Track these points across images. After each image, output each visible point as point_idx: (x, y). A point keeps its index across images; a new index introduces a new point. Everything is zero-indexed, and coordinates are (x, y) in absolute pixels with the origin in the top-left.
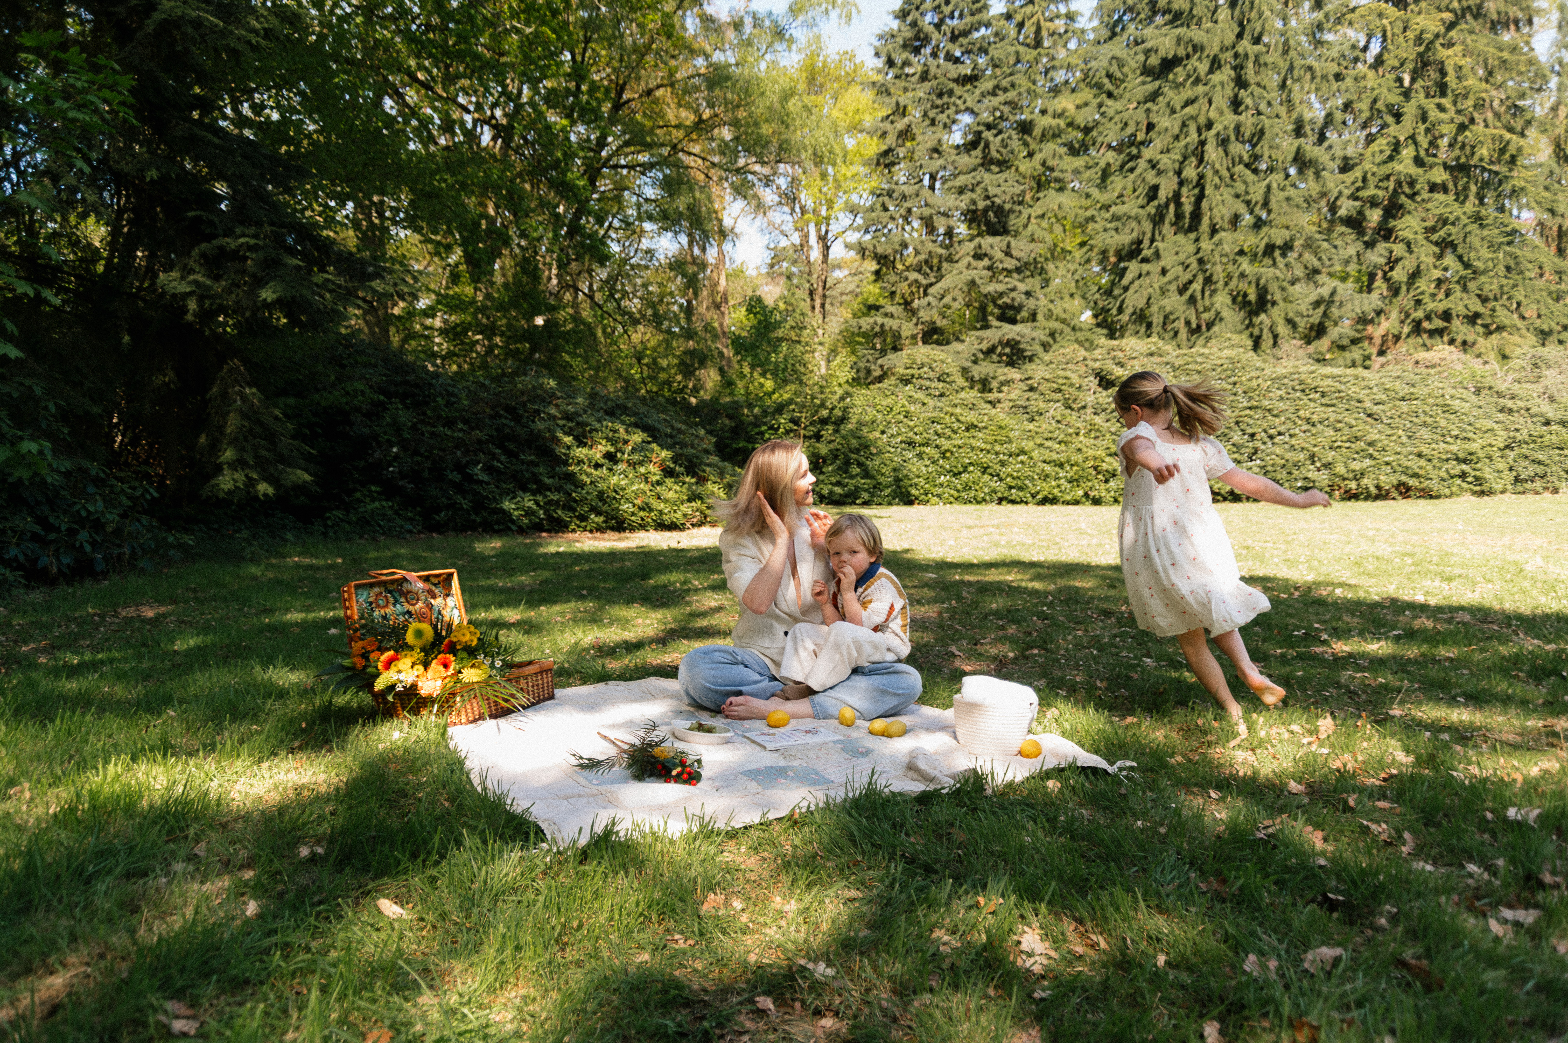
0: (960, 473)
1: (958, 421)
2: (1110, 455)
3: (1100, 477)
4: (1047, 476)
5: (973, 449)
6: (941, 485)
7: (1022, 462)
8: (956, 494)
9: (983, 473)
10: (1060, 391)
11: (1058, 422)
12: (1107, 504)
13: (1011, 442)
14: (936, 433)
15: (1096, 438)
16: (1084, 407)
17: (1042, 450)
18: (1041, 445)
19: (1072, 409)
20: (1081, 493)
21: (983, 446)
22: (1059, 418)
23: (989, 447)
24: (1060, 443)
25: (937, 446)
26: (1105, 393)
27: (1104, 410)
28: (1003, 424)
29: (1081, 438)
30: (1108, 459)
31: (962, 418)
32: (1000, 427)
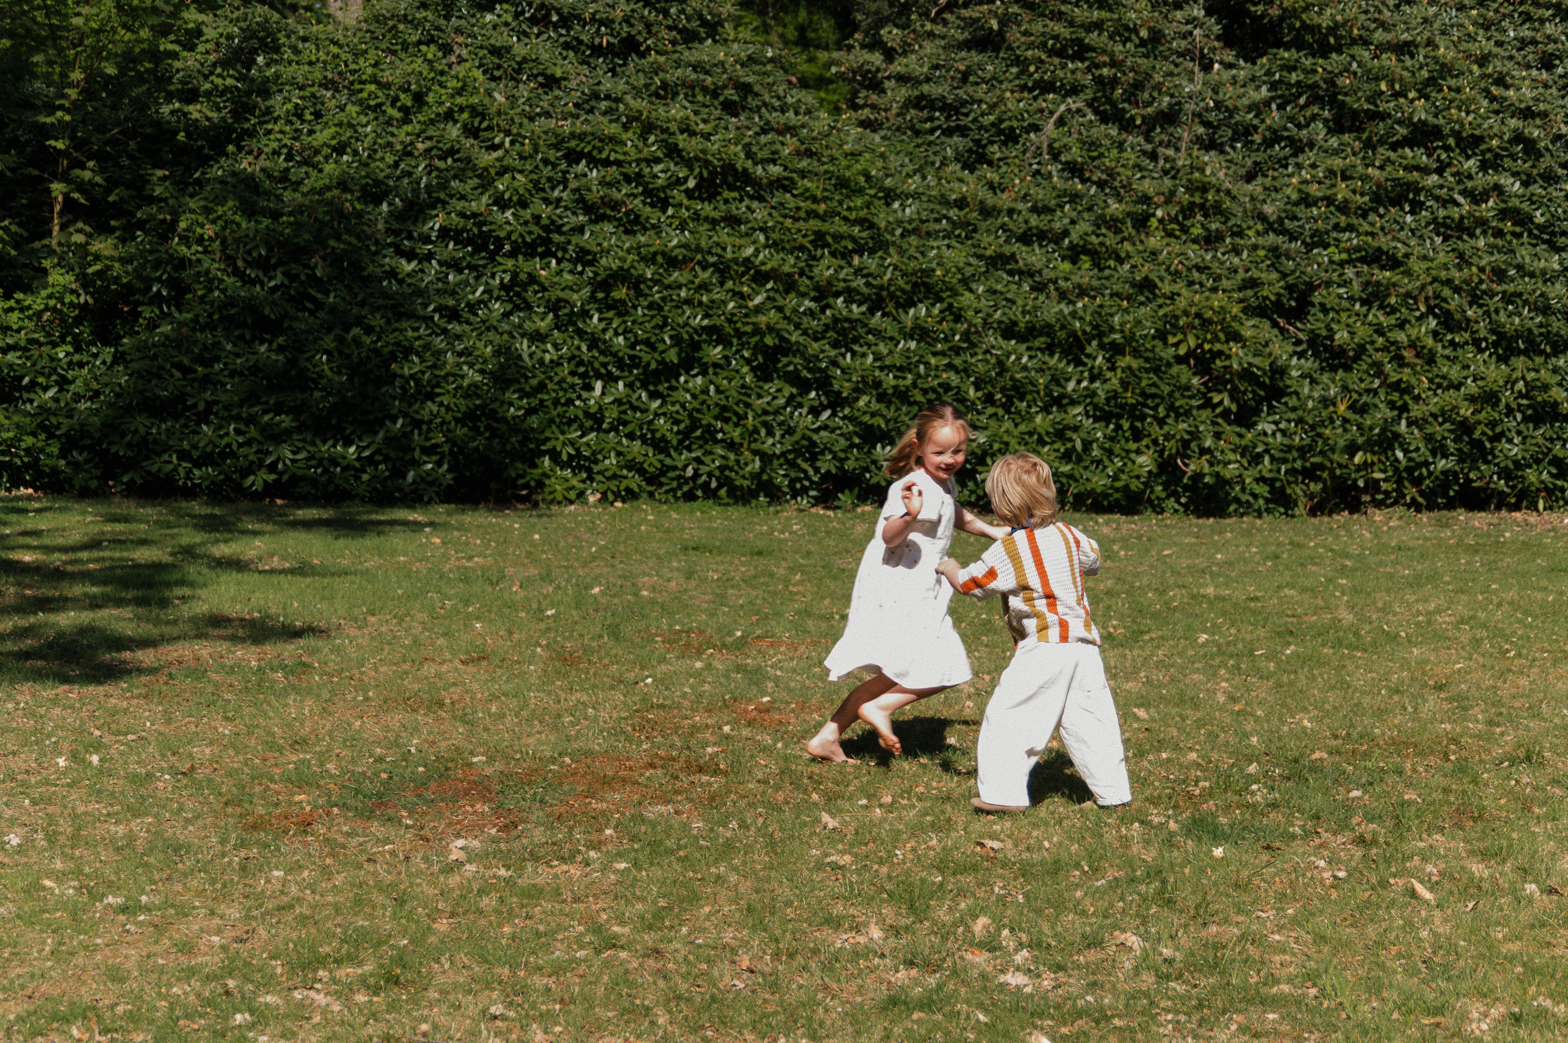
0: (669, 372)
1: (673, 152)
2: (1260, 311)
3: (1222, 398)
4: (1018, 390)
5: (723, 271)
6: (596, 419)
7: (921, 333)
8: (652, 460)
9: (764, 373)
10: (1081, 51)
11: (1074, 170)
12: (1246, 509)
13: (879, 245)
14: (583, 204)
15: (1210, 240)
16: (1170, 117)
17: (1002, 280)
18: (999, 261)
19: (1127, 125)
20: (1145, 461)
21: (768, 259)
22: (1075, 154)
23: (790, 264)
24: (1074, 255)
25: (585, 257)
26: (1244, 71)
27: (1244, 133)
28: (853, 171)
29: (1154, 241)
30: (1249, 328)
31: (690, 145)
32: (842, 184)
